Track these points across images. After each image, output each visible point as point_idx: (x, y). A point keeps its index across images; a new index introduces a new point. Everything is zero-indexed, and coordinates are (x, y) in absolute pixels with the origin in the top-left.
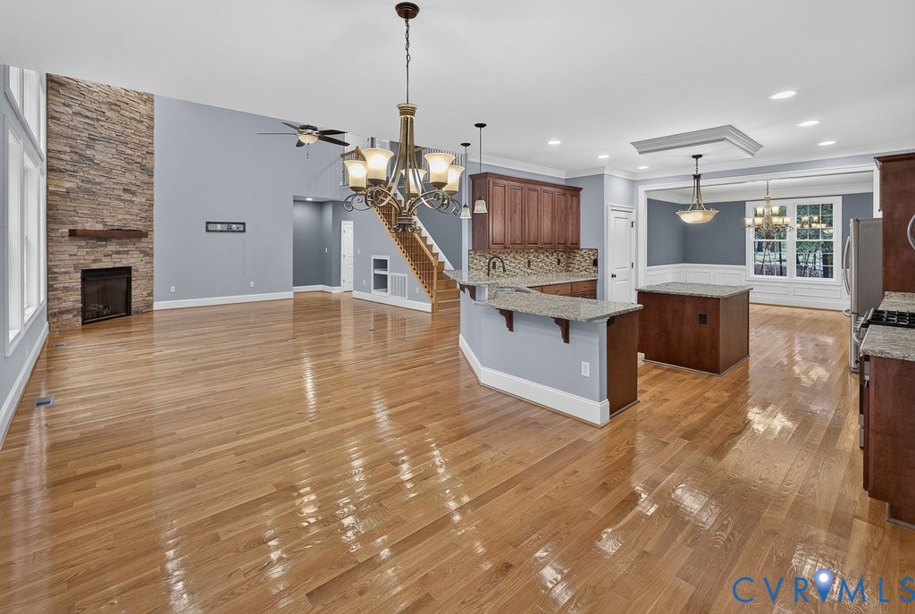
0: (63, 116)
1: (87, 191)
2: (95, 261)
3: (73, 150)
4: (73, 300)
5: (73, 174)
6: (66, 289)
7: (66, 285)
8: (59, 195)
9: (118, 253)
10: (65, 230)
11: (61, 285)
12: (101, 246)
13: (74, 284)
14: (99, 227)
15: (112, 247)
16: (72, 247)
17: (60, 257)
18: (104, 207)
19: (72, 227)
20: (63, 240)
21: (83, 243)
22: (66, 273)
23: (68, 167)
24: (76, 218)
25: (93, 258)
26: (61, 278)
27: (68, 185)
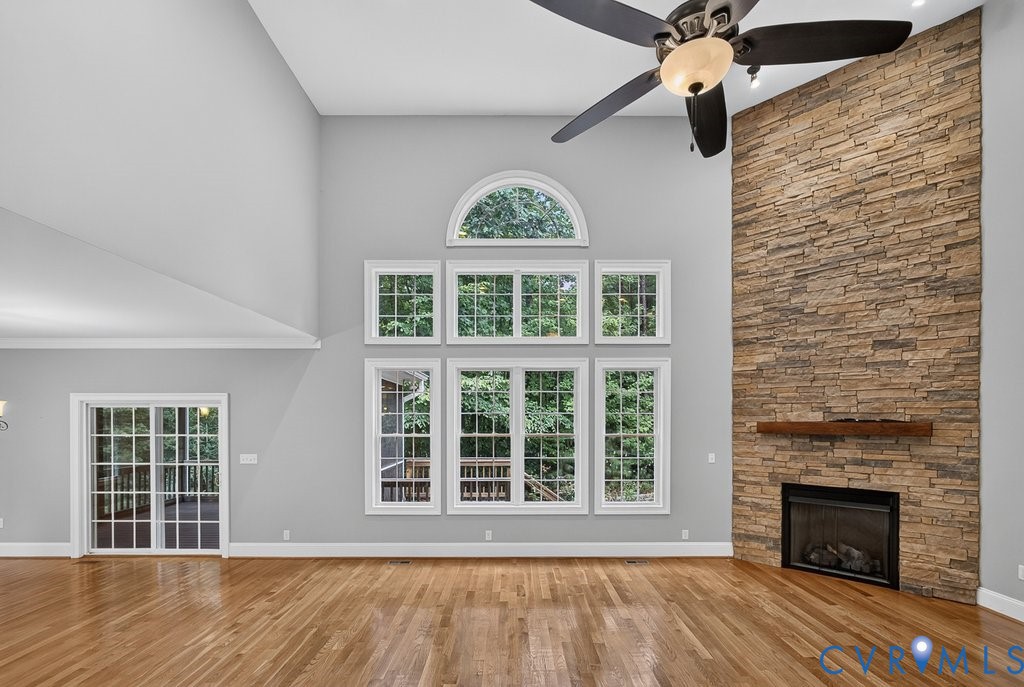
0: (752, 267)
1: (791, 362)
2: (807, 472)
3: (767, 307)
4: (770, 524)
5: (768, 342)
6: (756, 506)
7: (756, 500)
8: (746, 376)
9: (862, 463)
10: (752, 424)
11: (749, 500)
12: (820, 449)
13: (770, 502)
14: (817, 417)
15: (846, 451)
16: (766, 448)
17: (749, 461)
18: (825, 383)
19: (765, 419)
20: (753, 438)
21: (784, 442)
22: (756, 483)
23: (760, 334)
24: (775, 406)
25: (801, 466)
26: (749, 489)
27: (760, 359)
